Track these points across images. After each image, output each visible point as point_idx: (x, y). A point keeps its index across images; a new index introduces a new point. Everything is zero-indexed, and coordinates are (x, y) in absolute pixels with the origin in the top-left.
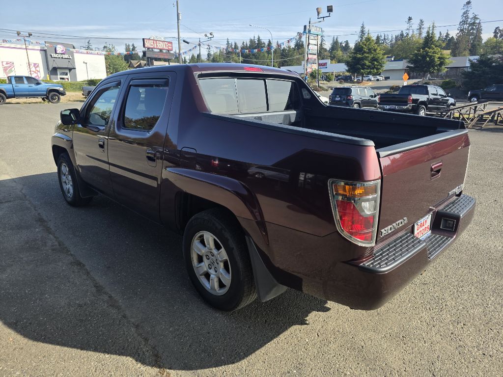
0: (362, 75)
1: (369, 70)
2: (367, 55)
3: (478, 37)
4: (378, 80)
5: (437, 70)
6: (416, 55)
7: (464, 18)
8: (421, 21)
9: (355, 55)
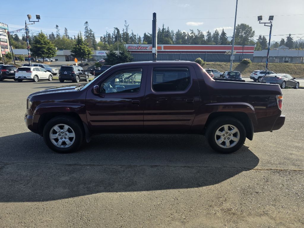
0: (43, 58)
1: (47, 55)
2: (44, 46)
3: (94, 41)
4: (52, 61)
5: (88, 57)
6: (74, 48)
7: (86, 30)
8: (66, 28)
9: (36, 45)
